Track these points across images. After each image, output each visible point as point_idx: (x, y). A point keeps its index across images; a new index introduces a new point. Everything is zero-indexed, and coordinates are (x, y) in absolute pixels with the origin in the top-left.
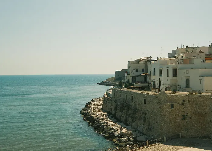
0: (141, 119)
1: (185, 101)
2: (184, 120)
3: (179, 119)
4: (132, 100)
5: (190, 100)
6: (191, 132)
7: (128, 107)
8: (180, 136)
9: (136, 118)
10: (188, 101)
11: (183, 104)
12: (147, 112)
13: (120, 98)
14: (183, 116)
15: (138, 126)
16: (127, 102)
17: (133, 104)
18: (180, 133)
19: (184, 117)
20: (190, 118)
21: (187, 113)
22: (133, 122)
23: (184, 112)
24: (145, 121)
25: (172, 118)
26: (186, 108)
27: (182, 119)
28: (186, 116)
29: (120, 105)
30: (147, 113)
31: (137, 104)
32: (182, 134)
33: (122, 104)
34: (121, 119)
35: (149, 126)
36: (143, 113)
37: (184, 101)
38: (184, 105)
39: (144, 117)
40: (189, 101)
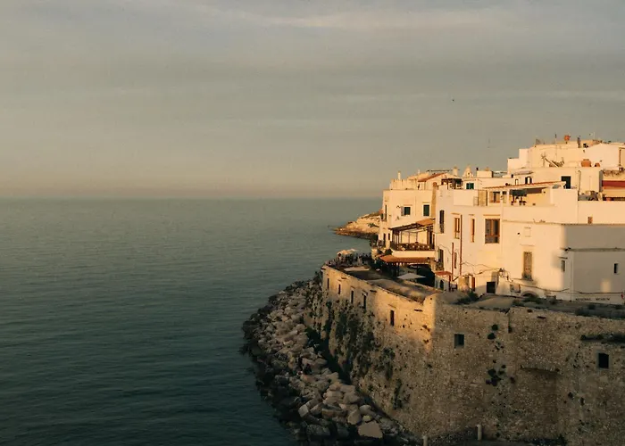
0: (382, 368)
1: (499, 328)
2: (495, 385)
3: (479, 382)
4: (364, 307)
5: (514, 325)
6: (512, 425)
7: (355, 326)
8: (479, 434)
9: (369, 364)
10: (507, 330)
11: (491, 337)
12: (395, 351)
13: (339, 296)
14: (492, 372)
15: (371, 388)
16: (352, 311)
17: (366, 320)
18: (479, 426)
19: (494, 378)
20: (513, 380)
21: (504, 367)
22: (362, 374)
23: (494, 362)
24: (388, 376)
25: (457, 376)
26: (501, 351)
27: (488, 383)
28: (501, 373)
29: (337, 319)
30: (397, 355)
31: (375, 321)
32: (483, 429)
33: (343, 317)
34: (336, 358)
35: (397, 392)
36: (386, 351)
37: (495, 327)
38: (495, 340)
39: (388, 364)
40: (510, 330)
